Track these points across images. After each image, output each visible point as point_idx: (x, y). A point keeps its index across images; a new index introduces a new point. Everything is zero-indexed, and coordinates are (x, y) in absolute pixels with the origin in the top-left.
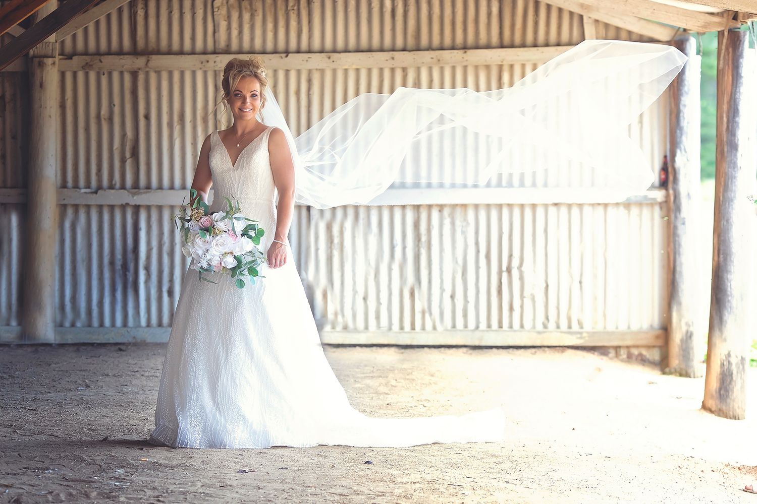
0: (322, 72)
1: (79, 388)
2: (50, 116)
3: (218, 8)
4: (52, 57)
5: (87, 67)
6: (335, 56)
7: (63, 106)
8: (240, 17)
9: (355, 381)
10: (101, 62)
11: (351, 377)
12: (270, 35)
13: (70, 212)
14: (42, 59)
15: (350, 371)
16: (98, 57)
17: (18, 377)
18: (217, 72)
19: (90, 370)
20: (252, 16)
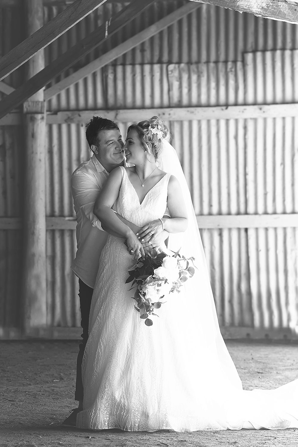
0: (255, 120)
1: (55, 381)
2: (40, 160)
3: (172, 71)
4: (42, 113)
5: (69, 121)
6: (265, 107)
7: (50, 152)
8: (189, 78)
9: (277, 373)
10: (80, 116)
11: (274, 369)
12: (213, 92)
13: (57, 235)
14: (33, 115)
15: (274, 364)
16: (77, 112)
17: (8, 371)
18: (172, 122)
19: (67, 365)
20: (199, 77)
